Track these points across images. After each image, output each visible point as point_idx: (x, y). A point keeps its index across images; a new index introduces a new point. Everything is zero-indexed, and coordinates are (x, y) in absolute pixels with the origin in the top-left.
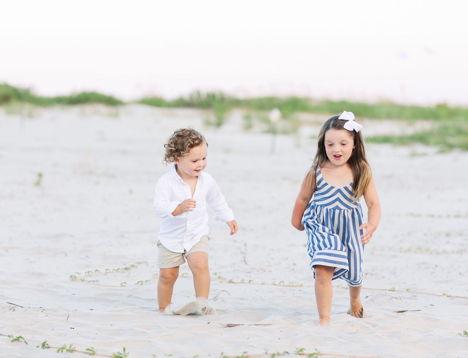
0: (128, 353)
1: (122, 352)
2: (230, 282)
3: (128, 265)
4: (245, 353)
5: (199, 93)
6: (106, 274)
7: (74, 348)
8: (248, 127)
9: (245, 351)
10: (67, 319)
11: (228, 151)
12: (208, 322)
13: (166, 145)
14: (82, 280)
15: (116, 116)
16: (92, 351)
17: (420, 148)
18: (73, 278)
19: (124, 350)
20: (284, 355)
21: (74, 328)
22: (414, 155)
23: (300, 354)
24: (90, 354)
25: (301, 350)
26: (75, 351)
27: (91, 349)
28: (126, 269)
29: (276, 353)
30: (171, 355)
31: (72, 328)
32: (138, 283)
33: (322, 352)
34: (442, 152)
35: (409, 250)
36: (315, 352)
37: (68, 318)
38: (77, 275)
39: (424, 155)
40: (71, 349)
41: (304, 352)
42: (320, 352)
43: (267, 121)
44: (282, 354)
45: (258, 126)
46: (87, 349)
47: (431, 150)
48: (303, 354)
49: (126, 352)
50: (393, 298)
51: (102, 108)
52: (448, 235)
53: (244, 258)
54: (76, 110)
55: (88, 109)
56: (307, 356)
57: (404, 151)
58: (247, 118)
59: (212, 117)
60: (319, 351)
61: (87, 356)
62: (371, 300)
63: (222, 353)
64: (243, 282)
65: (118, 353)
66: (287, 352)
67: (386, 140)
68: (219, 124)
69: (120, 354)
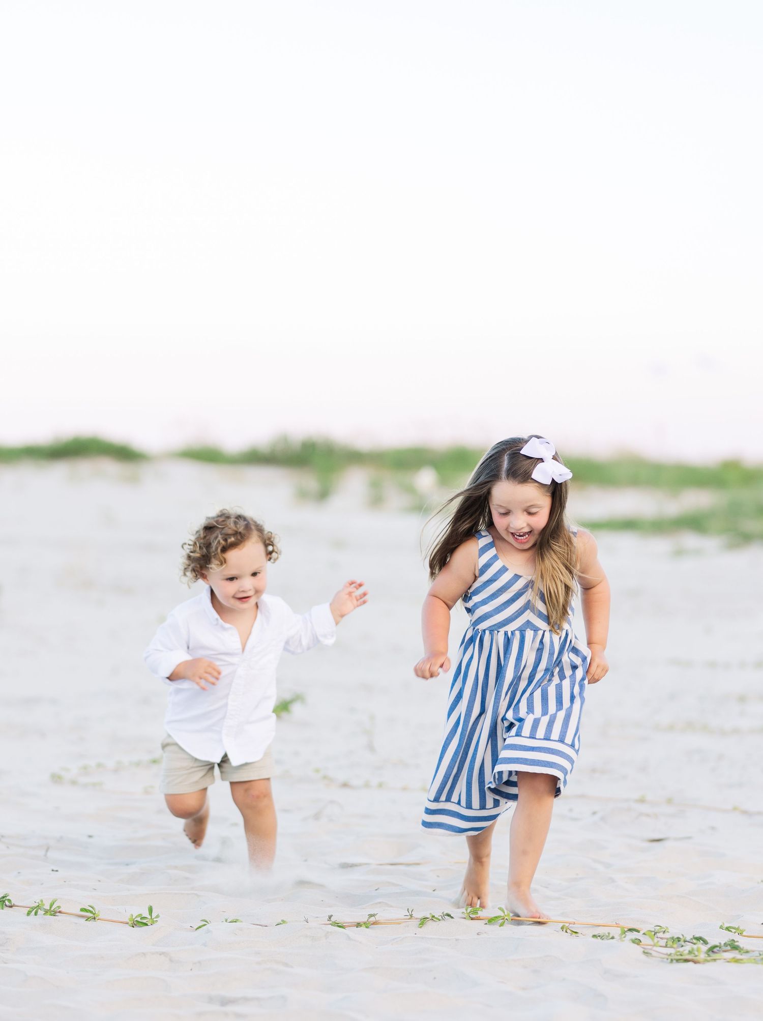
0: (158, 916)
1: (146, 914)
2: (345, 785)
4: (371, 916)
5: (285, 440)
6: (116, 771)
7: (59, 907)
8: (376, 501)
9: (372, 913)
10: (46, 854)
11: (339, 544)
14: (74, 783)
15: (135, 480)
16: (91, 912)
17: (690, 540)
18: (56, 779)
19: (151, 910)
20: (444, 920)
21: (57, 871)
22: (679, 553)
23: (472, 919)
24: (88, 919)
26: (60, 912)
27: (90, 909)
29: (429, 916)
30: (236, 921)
31: (55, 869)
34: (731, 546)
35: (671, 727)
36: (500, 913)
37: (47, 851)
38: (63, 773)
39: (698, 552)
40: (52, 909)
41: (480, 914)
43: (410, 490)
44: (440, 918)
45: (395, 499)
46: (82, 910)
47: (710, 544)
48: (478, 919)
49: (154, 915)
50: (641, 814)
51: (110, 466)
52: (742, 699)
53: (370, 741)
54: (60, 471)
55: (85, 467)
56: (487, 921)
57: (660, 545)
58: (375, 485)
59: (311, 482)
61: (83, 920)
62: (603, 819)
63: (330, 917)
64: (367, 785)
65: (139, 915)
66: (449, 915)
67: (628, 525)
68: (323, 495)
69: (142, 918)
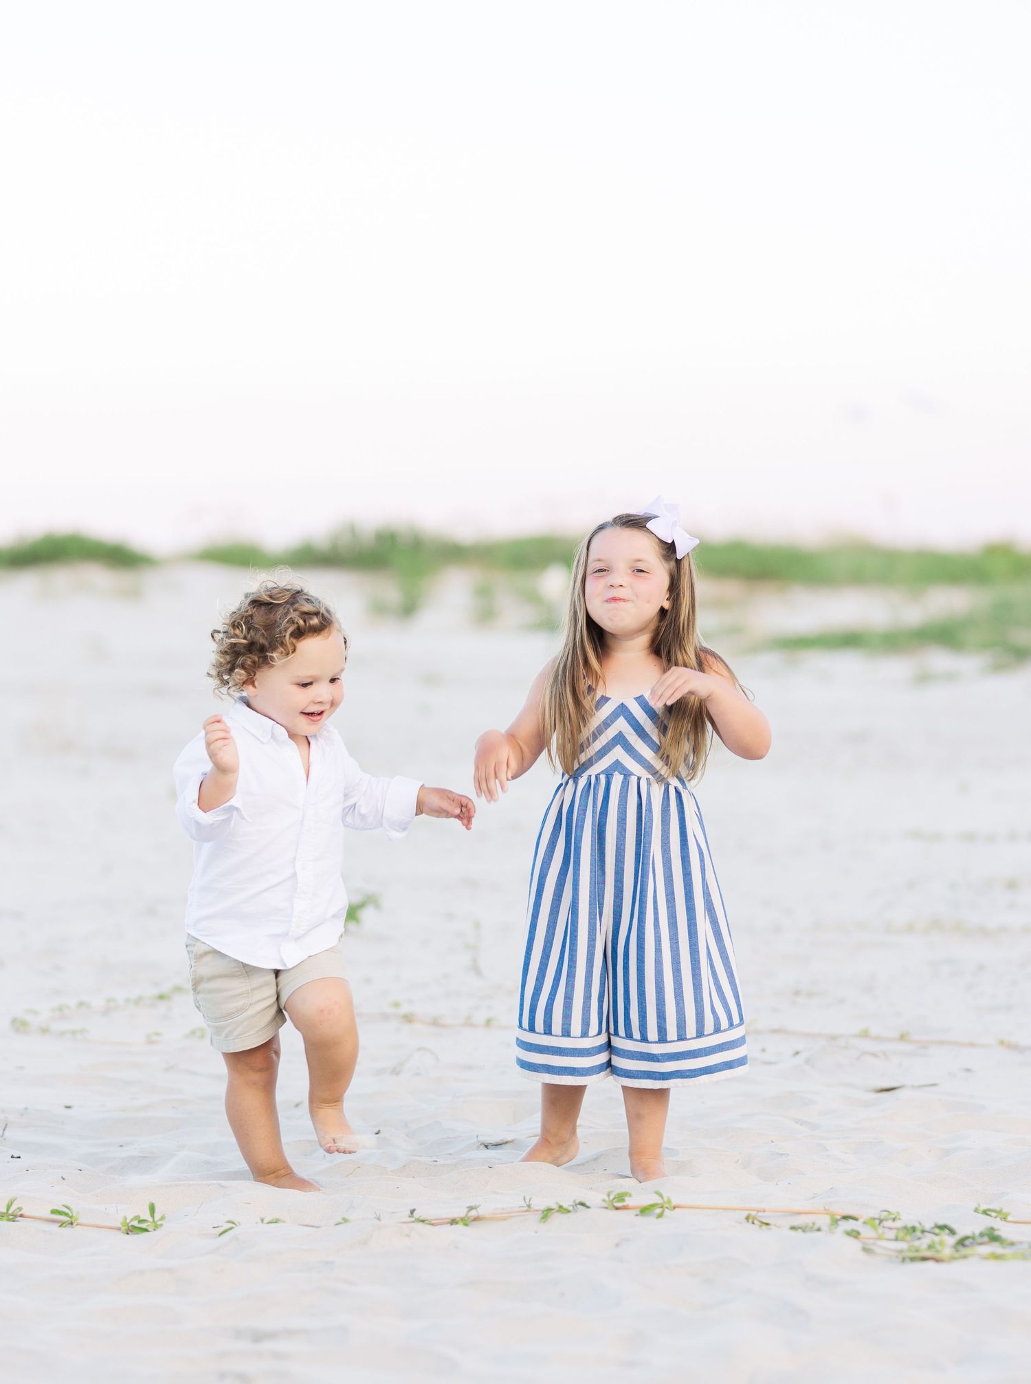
0: (163, 1218)
1: (146, 1215)
2: (435, 1023)
3: (166, 988)
4: (471, 1208)
5: (352, 529)
6: (106, 1012)
7: (20, 1209)
8: (485, 616)
9: (473, 1205)
10: (3, 1134)
11: (431, 679)
12: (376, 1131)
13: (219, 632)
14: (44, 1031)
15: (134, 594)
16: (66, 1214)
17: (939, 660)
18: (19, 1026)
19: (152, 1209)
20: (576, 1211)
21: (19, 1157)
22: (923, 678)
23: (617, 1208)
24: (62, 1224)
25: (621, 1197)
26: (21, 1216)
27: (66, 1210)
28: (161, 997)
29: (555, 1206)
30: (276, 1221)
31: (16, 1155)
32: (193, 1033)
33: (674, 1203)
34: (998, 668)
35: (910, 928)
36: (657, 1200)
37: (4, 1130)
38: (29, 1017)
39: (951, 677)
40: (10, 1212)
41: (629, 1201)
42: (669, 1201)
43: (533, 598)
44: (571, 1208)
45: (513, 612)
46: (53, 1212)
47: (968, 664)
48: (625, 1208)
49: (157, 1216)
50: (864, 1053)
51: (99, 576)
52: (1012, 885)
53: (475, 960)
54: (27, 583)
55: (61, 577)
56: (638, 1212)
57: (896, 668)
58: (483, 592)
59: (389, 589)
60: (666, 1199)
61: (55, 1227)
62: (808, 1061)
63: (412, 1212)
64: (469, 1023)
65: (137, 1218)
66: (582, 1204)
67: (849, 640)
68: (409, 609)
69: (141, 1221)
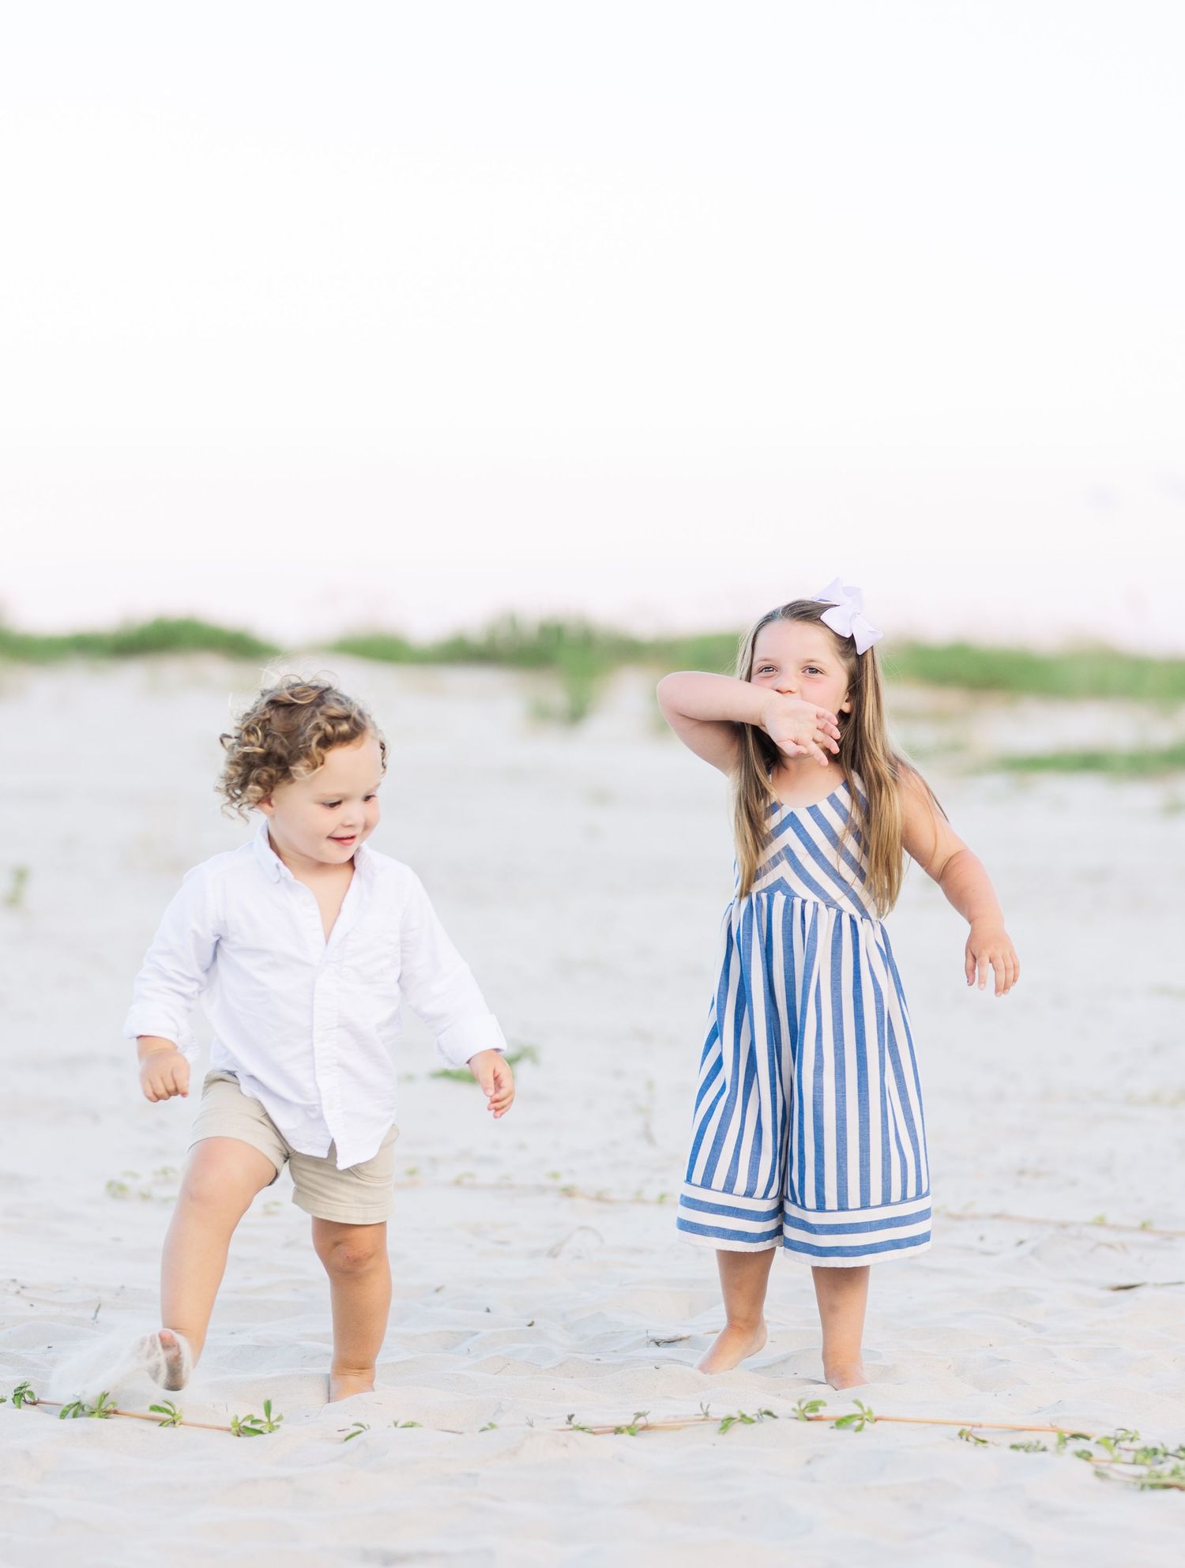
0: (280, 1418)
1: (260, 1414)
2: (600, 1198)
4: (639, 1415)
5: (513, 621)
7: (114, 1404)
9: (641, 1411)
10: (96, 1316)
11: (601, 797)
12: (529, 1322)
13: (230, 737)
14: (145, 1197)
16: (168, 1412)
18: (116, 1190)
19: (268, 1408)
20: (761, 1421)
23: (809, 1419)
24: (162, 1423)
25: (814, 1406)
26: (115, 1412)
27: (167, 1407)
29: (736, 1415)
30: (412, 1425)
33: (876, 1414)
36: (857, 1410)
37: (97, 1311)
38: (127, 1181)
40: (103, 1407)
41: (822, 1411)
42: (870, 1412)
44: (755, 1418)
46: (154, 1408)
48: (819, 1419)
49: (273, 1417)
50: (1101, 1244)
51: (217, 669)
53: (647, 1125)
54: (131, 676)
55: (173, 670)
56: (833, 1423)
57: (1143, 796)
59: (554, 692)
60: (866, 1410)
61: (154, 1427)
62: (1035, 1252)
63: (571, 1418)
64: (639, 1199)
65: (250, 1417)
66: (769, 1413)
67: (1089, 762)
68: (576, 715)
69: (254, 1422)
